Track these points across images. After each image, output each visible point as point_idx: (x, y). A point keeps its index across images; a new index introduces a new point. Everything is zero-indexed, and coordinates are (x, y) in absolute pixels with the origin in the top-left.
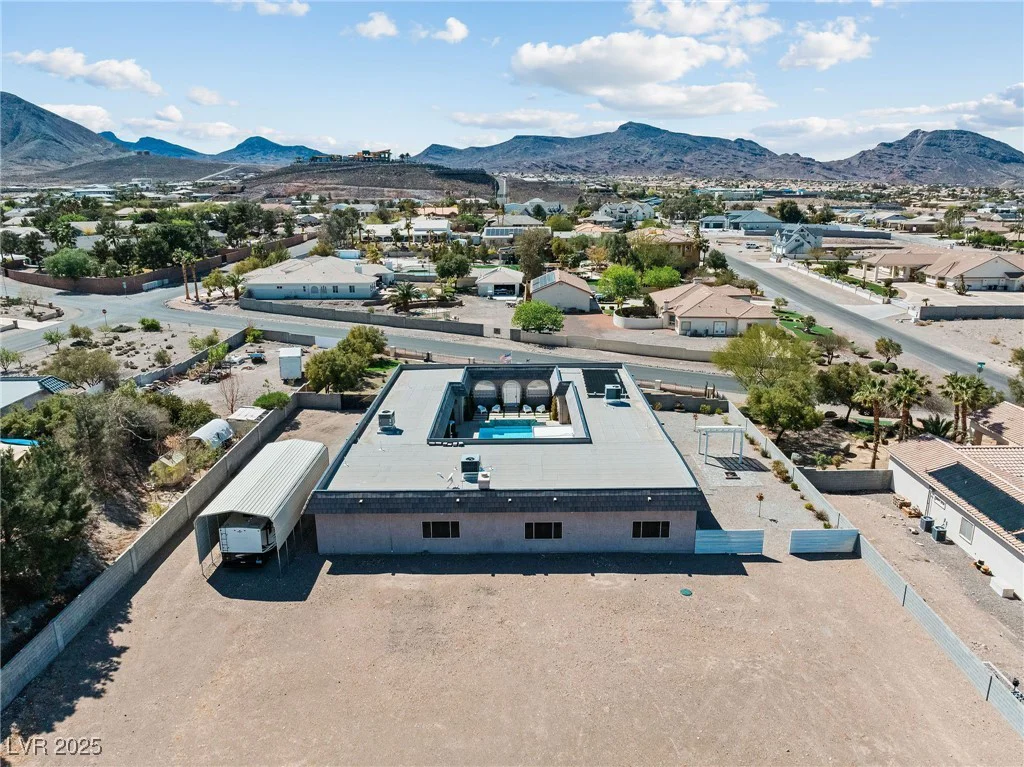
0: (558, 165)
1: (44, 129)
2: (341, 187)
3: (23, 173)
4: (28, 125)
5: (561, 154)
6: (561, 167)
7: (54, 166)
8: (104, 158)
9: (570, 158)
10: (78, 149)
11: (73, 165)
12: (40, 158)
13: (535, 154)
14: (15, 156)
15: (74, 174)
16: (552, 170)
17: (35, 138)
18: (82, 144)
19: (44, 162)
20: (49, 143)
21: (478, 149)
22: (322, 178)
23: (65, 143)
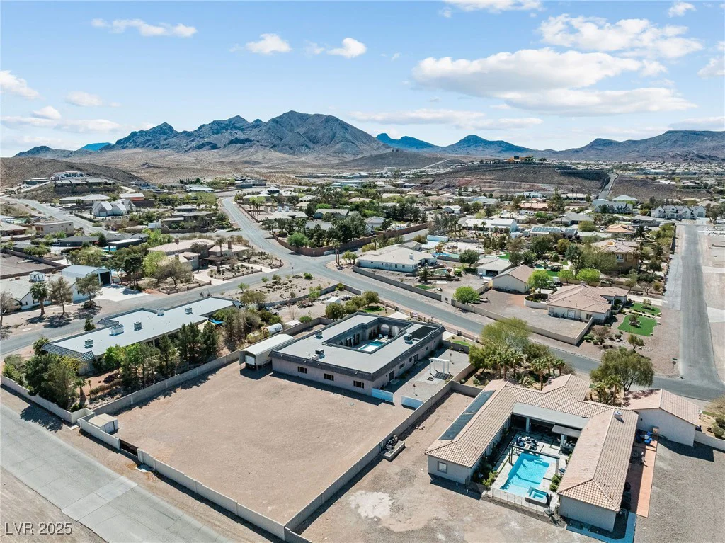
0: (698, 156)
1: (348, 136)
2: (494, 181)
3: (333, 162)
4: (340, 133)
5: (706, 146)
6: (701, 157)
7: (349, 157)
8: (375, 153)
9: (714, 148)
10: (363, 147)
11: (359, 157)
12: (343, 153)
13: (683, 145)
14: (330, 151)
15: (356, 164)
16: (692, 159)
17: (342, 141)
18: (365, 144)
19: (345, 155)
20: (349, 144)
21: (634, 142)
22: (483, 175)
23: (356, 144)
